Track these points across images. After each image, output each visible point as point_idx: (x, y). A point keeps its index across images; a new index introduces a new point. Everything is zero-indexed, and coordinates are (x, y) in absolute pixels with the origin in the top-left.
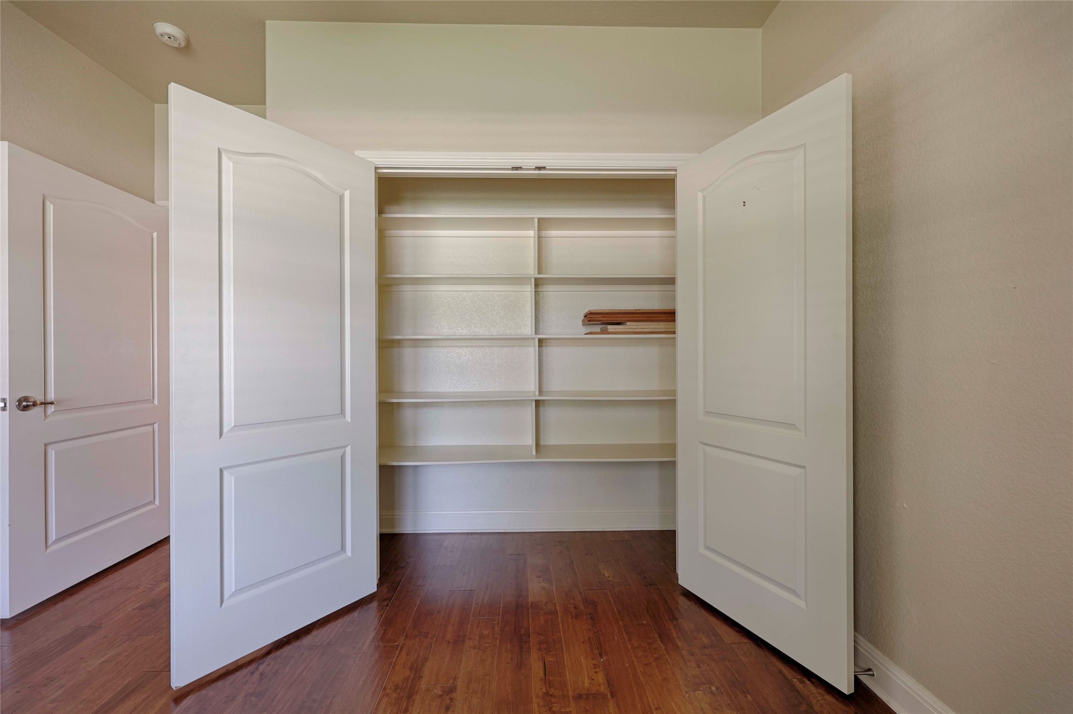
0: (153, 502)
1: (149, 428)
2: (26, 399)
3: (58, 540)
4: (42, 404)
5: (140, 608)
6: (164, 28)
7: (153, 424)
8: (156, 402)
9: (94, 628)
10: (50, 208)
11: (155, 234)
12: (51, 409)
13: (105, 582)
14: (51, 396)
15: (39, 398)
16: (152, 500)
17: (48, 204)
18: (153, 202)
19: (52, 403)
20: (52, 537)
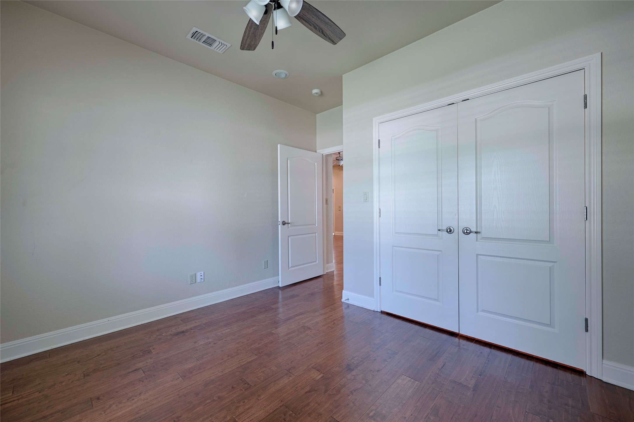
0: (316, 262)
1: (314, 234)
2: (284, 222)
3: (292, 267)
4: (287, 223)
5: (309, 294)
6: (315, 91)
7: (316, 233)
8: (317, 225)
9: (297, 296)
10: (289, 161)
11: (316, 163)
12: (289, 225)
13: (303, 285)
14: (289, 222)
15: (287, 222)
16: (316, 260)
17: (288, 160)
18: (316, 152)
19: (289, 223)
20: (290, 266)
